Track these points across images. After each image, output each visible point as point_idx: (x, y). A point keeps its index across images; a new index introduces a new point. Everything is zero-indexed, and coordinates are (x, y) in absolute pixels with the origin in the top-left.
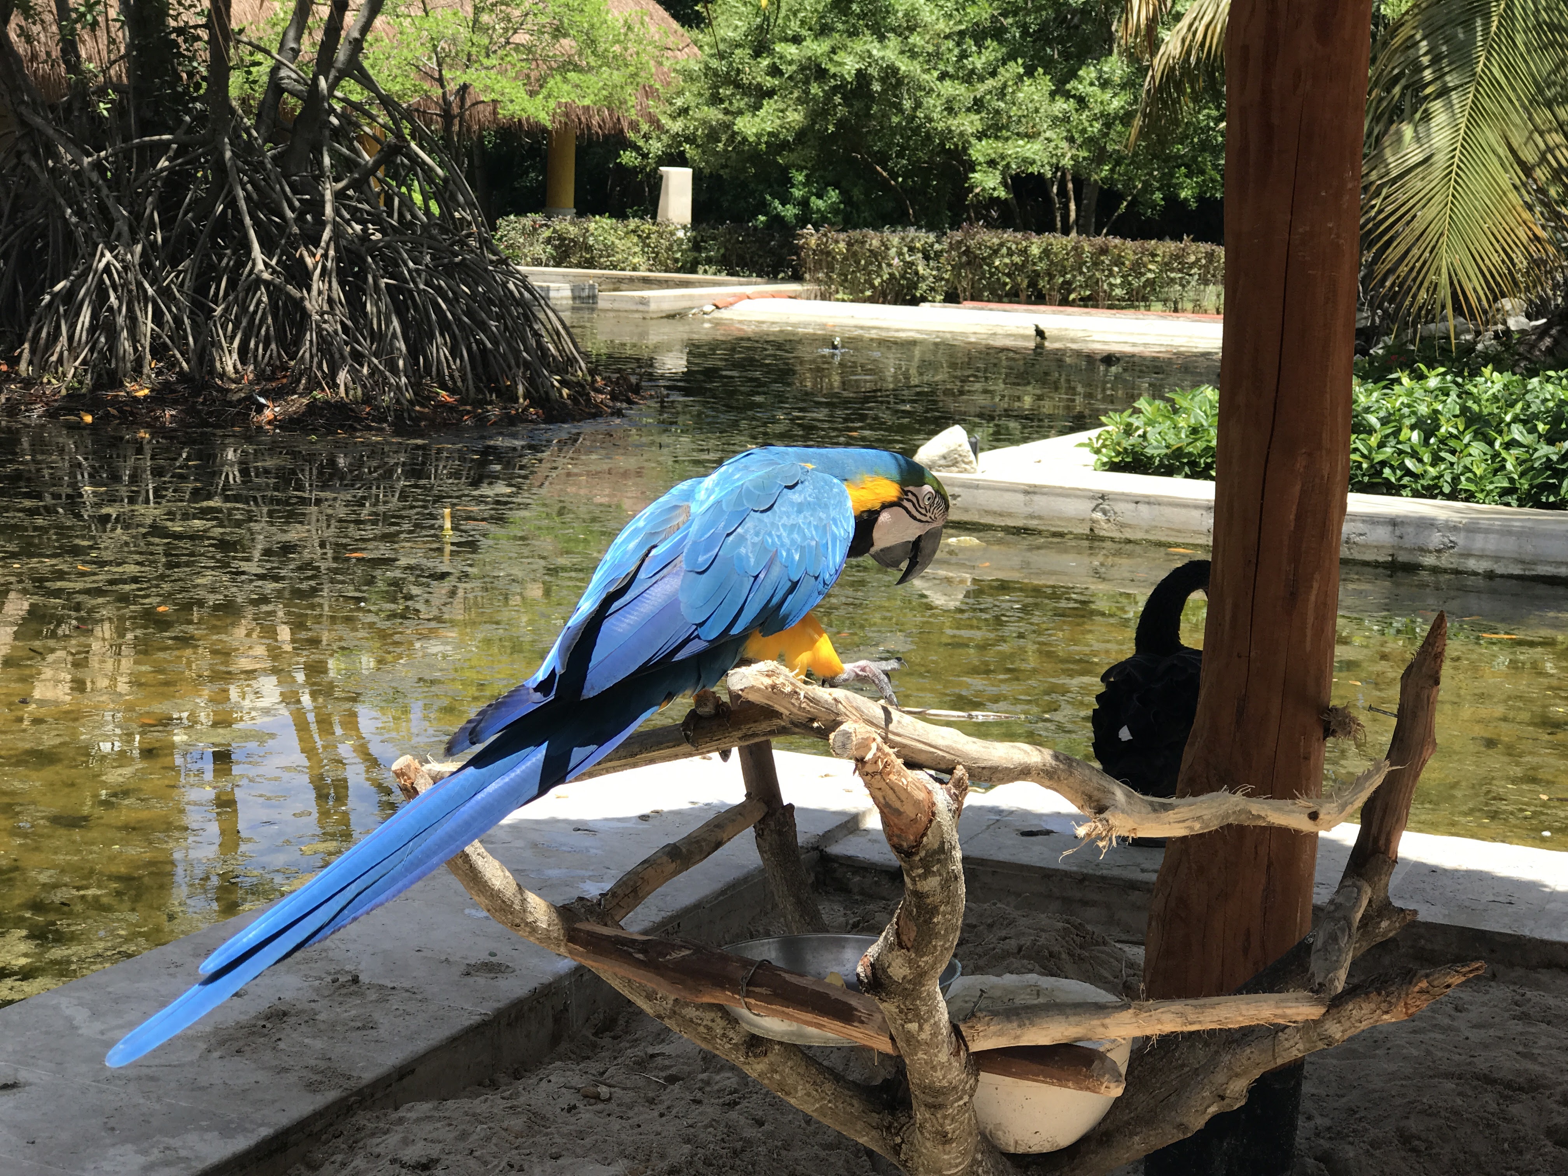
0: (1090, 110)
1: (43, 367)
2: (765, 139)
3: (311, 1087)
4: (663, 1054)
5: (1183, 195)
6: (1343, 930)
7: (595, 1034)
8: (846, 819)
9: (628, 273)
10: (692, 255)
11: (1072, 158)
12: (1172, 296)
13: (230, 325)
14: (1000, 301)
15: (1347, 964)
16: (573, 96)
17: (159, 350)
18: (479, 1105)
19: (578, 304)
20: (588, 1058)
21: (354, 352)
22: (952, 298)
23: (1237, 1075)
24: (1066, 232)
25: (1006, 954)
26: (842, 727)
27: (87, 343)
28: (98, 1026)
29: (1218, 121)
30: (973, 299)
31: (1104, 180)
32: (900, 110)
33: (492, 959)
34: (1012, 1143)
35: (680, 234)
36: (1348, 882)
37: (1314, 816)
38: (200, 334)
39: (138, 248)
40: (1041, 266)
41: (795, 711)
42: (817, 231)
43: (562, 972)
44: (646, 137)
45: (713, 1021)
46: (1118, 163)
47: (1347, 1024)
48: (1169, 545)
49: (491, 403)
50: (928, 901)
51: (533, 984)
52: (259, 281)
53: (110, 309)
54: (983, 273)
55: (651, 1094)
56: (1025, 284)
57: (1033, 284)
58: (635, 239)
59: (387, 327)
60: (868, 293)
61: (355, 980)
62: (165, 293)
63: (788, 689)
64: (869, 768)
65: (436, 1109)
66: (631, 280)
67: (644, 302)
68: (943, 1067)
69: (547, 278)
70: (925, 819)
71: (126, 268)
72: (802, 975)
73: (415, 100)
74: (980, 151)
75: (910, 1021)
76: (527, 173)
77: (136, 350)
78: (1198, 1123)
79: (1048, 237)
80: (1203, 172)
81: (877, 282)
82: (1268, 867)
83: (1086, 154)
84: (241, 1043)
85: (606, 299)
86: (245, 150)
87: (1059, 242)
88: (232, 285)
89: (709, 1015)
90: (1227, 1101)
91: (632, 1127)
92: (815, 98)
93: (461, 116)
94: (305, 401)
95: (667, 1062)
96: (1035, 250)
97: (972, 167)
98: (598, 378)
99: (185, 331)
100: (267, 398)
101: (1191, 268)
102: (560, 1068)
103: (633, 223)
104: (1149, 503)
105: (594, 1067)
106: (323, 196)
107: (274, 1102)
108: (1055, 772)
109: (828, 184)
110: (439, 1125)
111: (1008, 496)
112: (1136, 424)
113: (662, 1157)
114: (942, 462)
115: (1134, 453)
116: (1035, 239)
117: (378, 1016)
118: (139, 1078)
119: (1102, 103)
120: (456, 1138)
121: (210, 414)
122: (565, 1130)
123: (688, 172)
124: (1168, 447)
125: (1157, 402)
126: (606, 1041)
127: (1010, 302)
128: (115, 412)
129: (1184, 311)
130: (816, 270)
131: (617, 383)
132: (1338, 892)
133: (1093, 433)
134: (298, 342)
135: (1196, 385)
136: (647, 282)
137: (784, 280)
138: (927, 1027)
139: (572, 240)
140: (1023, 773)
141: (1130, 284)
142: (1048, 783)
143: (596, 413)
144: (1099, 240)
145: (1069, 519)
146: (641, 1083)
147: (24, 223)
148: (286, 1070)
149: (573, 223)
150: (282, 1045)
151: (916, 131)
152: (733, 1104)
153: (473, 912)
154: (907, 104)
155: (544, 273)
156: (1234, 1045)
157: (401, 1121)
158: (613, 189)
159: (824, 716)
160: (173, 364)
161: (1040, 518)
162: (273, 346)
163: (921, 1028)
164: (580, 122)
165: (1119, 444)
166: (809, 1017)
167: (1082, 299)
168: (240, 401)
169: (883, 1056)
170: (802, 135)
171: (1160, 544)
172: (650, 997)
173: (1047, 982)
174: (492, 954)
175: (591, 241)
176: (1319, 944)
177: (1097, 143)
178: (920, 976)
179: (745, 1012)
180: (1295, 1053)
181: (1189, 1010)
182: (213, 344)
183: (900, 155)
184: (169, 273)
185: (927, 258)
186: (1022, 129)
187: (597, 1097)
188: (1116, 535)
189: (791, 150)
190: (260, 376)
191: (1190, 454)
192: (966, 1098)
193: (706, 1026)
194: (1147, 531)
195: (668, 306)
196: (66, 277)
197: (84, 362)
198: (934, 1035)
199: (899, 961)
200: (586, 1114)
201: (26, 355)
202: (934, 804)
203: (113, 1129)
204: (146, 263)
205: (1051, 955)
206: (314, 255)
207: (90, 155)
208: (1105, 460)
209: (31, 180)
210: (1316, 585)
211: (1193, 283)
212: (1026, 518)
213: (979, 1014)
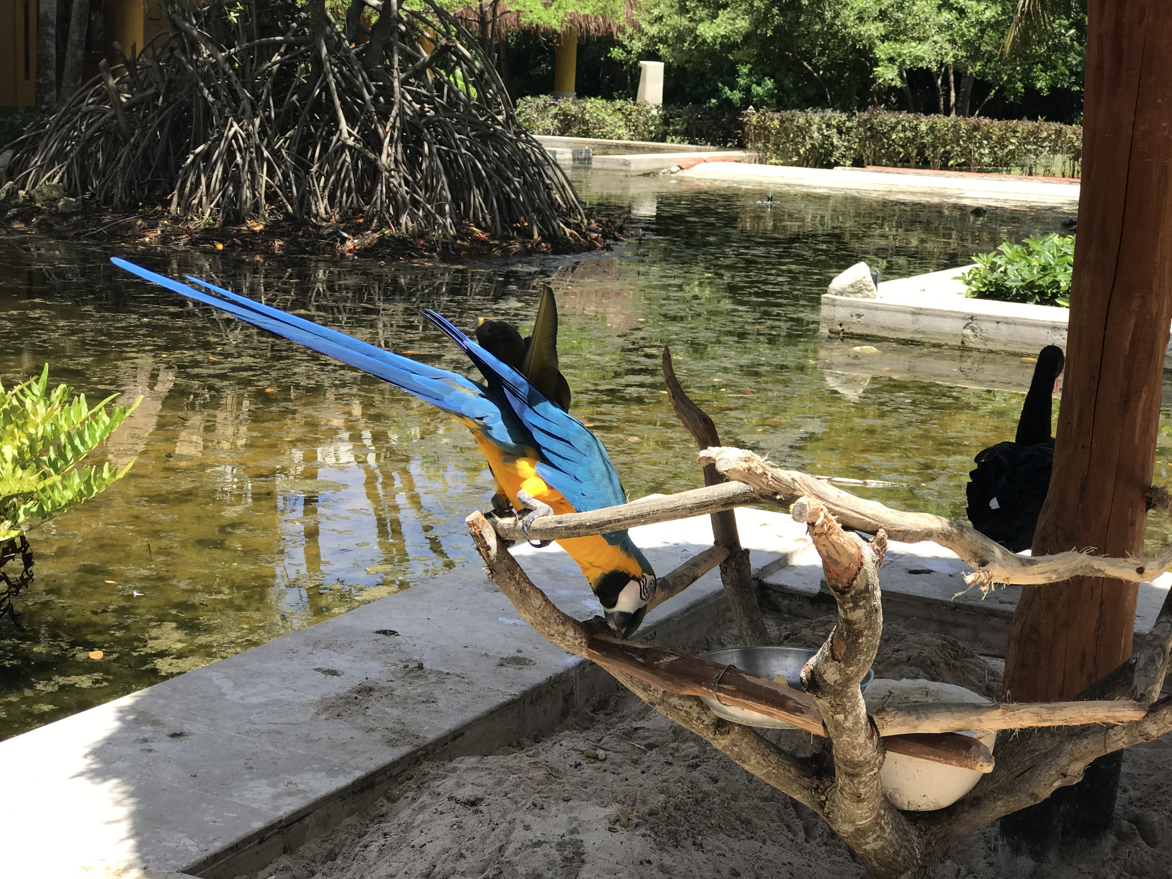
0: (968, 19)
1: (187, 208)
2: (719, 41)
3: (391, 743)
4: (644, 728)
5: (1039, 85)
6: (1159, 655)
7: (593, 711)
8: (779, 557)
9: (614, 141)
10: (662, 128)
11: (953, 56)
12: (1028, 162)
13: (323, 179)
14: (895, 166)
15: (1162, 680)
16: (577, 7)
17: (271, 197)
18: (511, 760)
19: (577, 164)
20: (588, 729)
21: (413, 199)
22: (858, 163)
23: (1076, 760)
24: (947, 113)
25: (898, 662)
26: (799, 500)
27: (220, 191)
28: (239, 693)
29: (1068, 29)
30: (874, 164)
31: (978, 74)
32: (823, 20)
33: (519, 655)
34: (906, 803)
35: (654, 112)
36: (1164, 619)
37: (1140, 571)
38: (301, 184)
39: (257, 121)
40: (928, 139)
41: (764, 487)
42: (758, 111)
43: (570, 666)
44: (631, 38)
45: (691, 707)
46: (989, 61)
47: (1161, 725)
48: (1022, 355)
49: (513, 238)
50: (856, 627)
51: (549, 674)
52: (344, 146)
53: (237, 166)
54: (883, 145)
55: (635, 757)
56: (914, 154)
57: (921, 153)
58: (621, 116)
59: (438, 182)
60: (795, 159)
61: (421, 667)
62: (276, 153)
63: (759, 471)
64: (817, 530)
65: (479, 762)
66: (617, 146)
67: (626, 163)
68: (860, 746)
69: (554, 144)
70: (855, 568)
71: (249, 135)
72: (758, 677)
73: (460, 9)
74: (882, 50)
75: (839, 713)
76: (540, 65)
77: (254, 196)
78: (1045, 793)
79: (934, 117)
80: (1055, 68)
81: (802, 151)
82: (1101, 605)
83: (964, 54)
84: (341, 709)
85: (598, 161)
86: (335, 48)
87: (941, 121)
88: (325, 148)
89: (688, 703)
90: (1068, 778)
91: (621, 780)
92: (758, 9)
93: (493, 21)
94: (376, 235)
95: (647, 734)
96: (923, 128)
97: (876, 62)
98: (593, 221)
99: (290, 182)
100: (348, 233)
101: (1043, 141)
102: (569, 736)
103: (619, 103)
104: (1007, 323)
105: (593, 735)
106: (392, 83)
107: (364, 752)
108: (950, 535)
109: (765, 75)
110: (482, 774)
111: (900, 316)
112: (999, 262)
113: (644, 802)
114: (851, 290)
115: (996, 285)
116: (923, 118)
117: (436, 693)
118: (269, 732)
119: (977, 12)
120: (495, 784)
121: (307, 244)
122: (573, 780)
123: (661, 65)
124: (1023, 281)
125: (1015, 246)
126: (601, 716)
127: (903, 167)
128: (239, 242)
129: (1037, 174)
130: (756, 141)
131: (607, 226)
132: (1155, 626)
133: (966, 269)
134: (371, 192)
135: (1045, 233)
136: (628, 148)
137: (731, 148)
138: (850, 718)
139: (573, 116)
140: (928, 535)
141: (995, 153)
142: (945, 543)
143: (590, 248)
144: (973, 120)
145: (946, 334)
146: (628, 748)
147: (175, 100)
148: (372, 730)
149: (574, 103)
150: (369, 712)
151: (835, 35)
152: (695, 766)
153: (505, 620)
154: (828, 15)
155: (551, 141)
156: (1075, 738)
157: (454, 770)
158: (604, 77)
159: (785, 491)
160: (281, 207)
161: (923, 333)
162: (354, 194)
163: (846, 718)
164: (581, 27)
165: (985, 278)
166: (763, 707)
167: (958, 165)
168: (329, 235)
169: (817, 737)
170: (748, 37)
171: (1014, 354)
172: (645, 689)
173: (934, 686)
174: (519, 651)
175: (587, 117)
176: (1141, 664)
177: (973, 44)
178: (848, 680)
179: (716, 702)
180: (1121, 745)
181: (1043, 711)
182: (310, 192)
183: (822, 54)
184: (279, 140)
185: (840, 132)
186: (915, 35)
187: (596, 758)
188: (981, 346)
189: (739, 49)
190: (345, 218)
191: (1040, 286)
192: (876, 770)
193: (686, 711)
194: (1005, 344)
195: (645, 167)
196: (204, 142)
197: (217, 205)
198: (856, 723)
199: (832, 669)
200: (588, 770)
201: (175, 199)
202: (862, 557)
203: (251, 768)
204: (263, 133)
205: (933, 663)
206: (385, 127)
207: (224, 51)
208: (975, 289)
209: (181, 69)
210: (1144, 395)
211: (1045, 153)
212: (913, 332)
213: (888, 709)
